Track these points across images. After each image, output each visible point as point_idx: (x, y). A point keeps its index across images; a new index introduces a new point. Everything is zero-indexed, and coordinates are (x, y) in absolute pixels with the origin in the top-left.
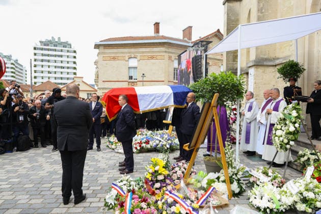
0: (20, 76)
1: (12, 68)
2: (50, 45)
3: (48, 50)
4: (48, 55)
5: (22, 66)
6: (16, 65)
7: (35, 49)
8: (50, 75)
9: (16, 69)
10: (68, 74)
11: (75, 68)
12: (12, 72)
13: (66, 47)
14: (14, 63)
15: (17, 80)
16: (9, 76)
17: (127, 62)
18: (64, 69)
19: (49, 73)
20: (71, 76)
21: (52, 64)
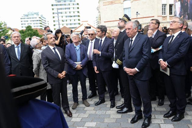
1: (40, 20)
2: (61, 1)
3: (61, 5)
4: (61, 9)
5: (45, 18)
6: (42, 18)
7: (52, 5)
8: (63, 23)
9: (42, 21)
10: (75, 21)
11: (79, 16)
12: (40, 23)
13: (72, 2)
14: (41, 17)
16: (39, 26)
17: (123, 4)
18: (72, 17)
19: (62, 21)
20: (77, 22)
21: (64, 15)
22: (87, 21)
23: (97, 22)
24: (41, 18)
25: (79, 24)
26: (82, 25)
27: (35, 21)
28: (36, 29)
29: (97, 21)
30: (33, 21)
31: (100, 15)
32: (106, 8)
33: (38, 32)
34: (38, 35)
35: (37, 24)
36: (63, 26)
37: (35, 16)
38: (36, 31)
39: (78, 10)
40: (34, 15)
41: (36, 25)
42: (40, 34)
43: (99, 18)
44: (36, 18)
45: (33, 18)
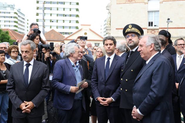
0: (22, 25)
1: (15, 17)
4: (51, 3)
5: (24, 15)
6: (19, 14)
8: (52, 24)
9: (19, 18)
10: (70, 22)
11: (77, 16)
12: (15, 22)
14: (17, 12)
15: (19, 30)
16: (12, 26)
17: (146, 5)
18: (66, 17)
19: (51, 21)
20: (74, 24)
21: (54, 12)
22: (90, 25)
23: (104, 28)
24: (17, 14)
25: (77, 28)
26: (81, 30)
27: (7, 17)
28: (8, 29)
29: (106, 26)
30: (4, 17)
31: (110, 18)
32: (121, 8)
33: (10, 35)
34: (8, 39)
35: (9, 22)
36: (51, 29)
37: (8, 10)
38: (7, 33)
39: (77, 7)
40: (7, 8)
41: (8, 24)
42: (12, 38)
43: (109, 23)
44: (9, 13)
45: (5, 13)
